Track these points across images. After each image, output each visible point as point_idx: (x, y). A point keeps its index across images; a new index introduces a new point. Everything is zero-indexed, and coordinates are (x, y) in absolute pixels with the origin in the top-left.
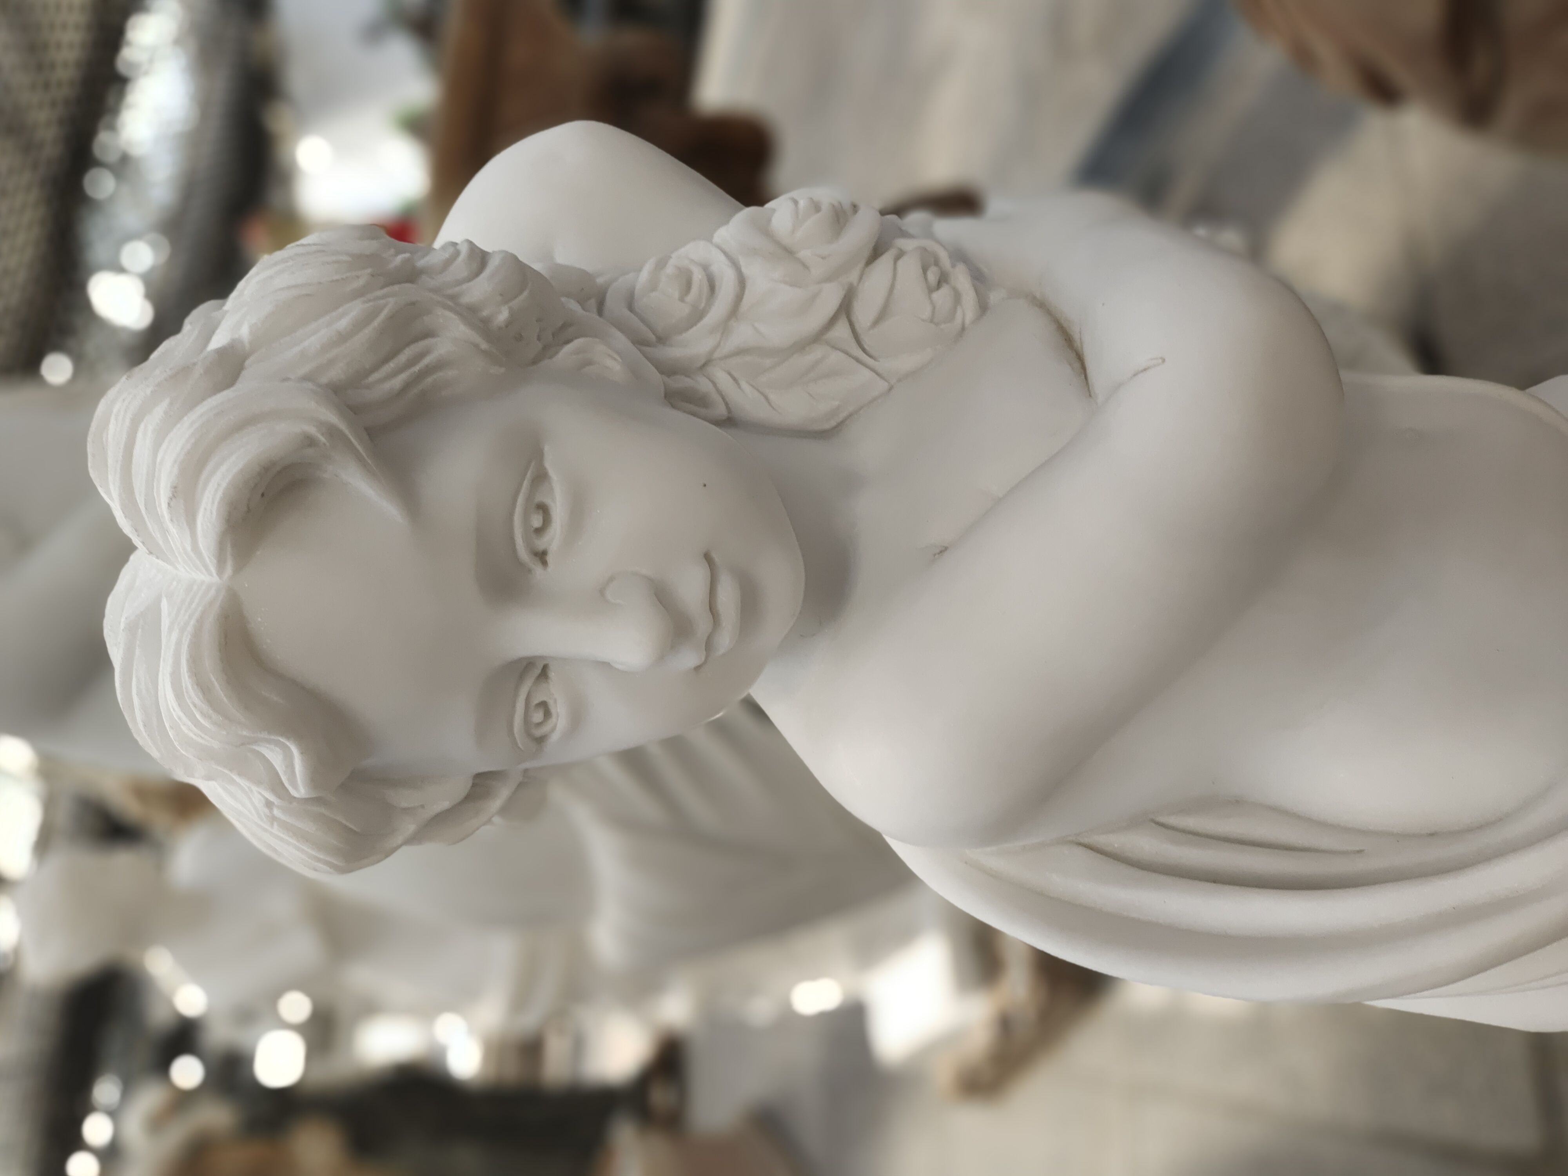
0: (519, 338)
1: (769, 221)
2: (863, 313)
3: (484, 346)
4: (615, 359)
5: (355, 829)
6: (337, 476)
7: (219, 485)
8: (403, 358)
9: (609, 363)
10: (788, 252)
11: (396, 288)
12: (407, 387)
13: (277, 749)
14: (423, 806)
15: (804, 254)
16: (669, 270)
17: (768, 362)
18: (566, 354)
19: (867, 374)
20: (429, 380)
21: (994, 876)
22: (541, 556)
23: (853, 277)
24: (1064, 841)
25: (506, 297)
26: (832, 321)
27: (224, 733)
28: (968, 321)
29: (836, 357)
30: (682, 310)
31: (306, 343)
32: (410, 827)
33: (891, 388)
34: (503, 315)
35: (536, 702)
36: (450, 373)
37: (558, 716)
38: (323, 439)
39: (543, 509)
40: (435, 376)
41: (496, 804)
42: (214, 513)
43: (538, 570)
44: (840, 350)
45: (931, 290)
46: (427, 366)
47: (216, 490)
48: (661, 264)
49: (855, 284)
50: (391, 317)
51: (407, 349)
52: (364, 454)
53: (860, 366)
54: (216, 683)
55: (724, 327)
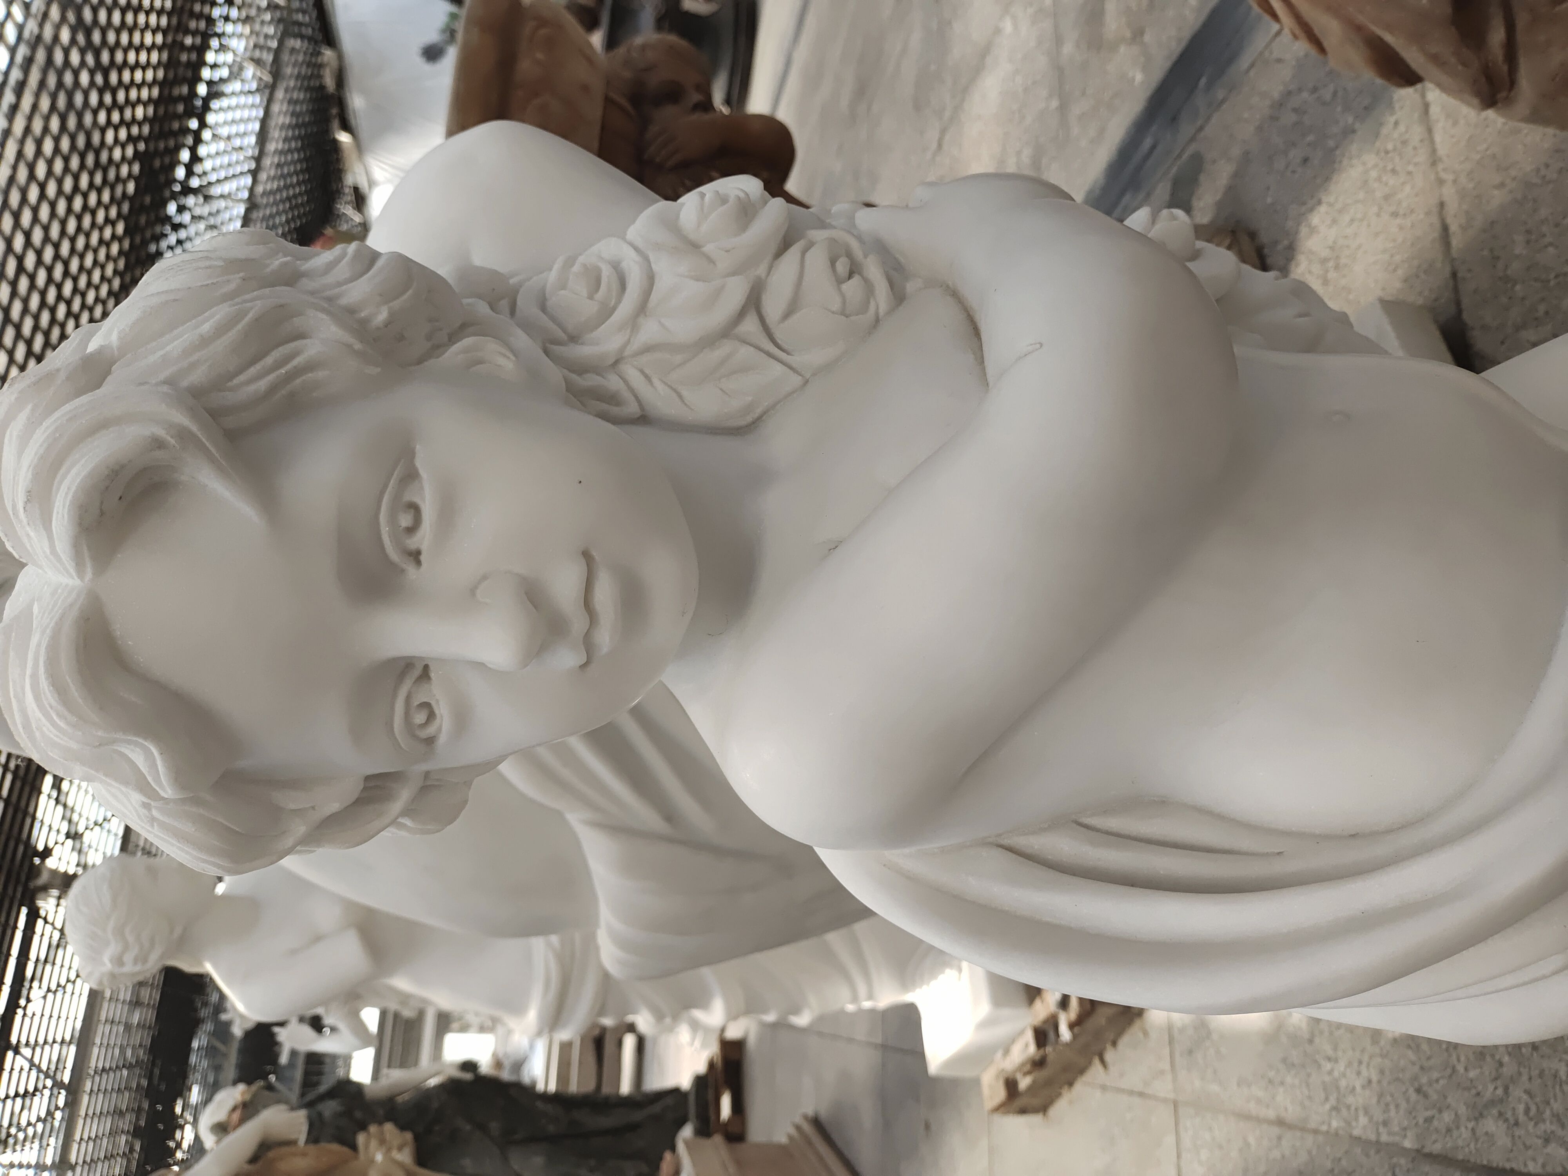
0: (401, 338)
1: (678, 217)
2: (773, 306)
3: (358, 346)
4: (508, 358)
5: (240, 831)
6: (193, 478)
7: (69, 489)
8: (269, 360)
9: (501, 361)
10: (694, 246)
11: (267, 291)
12: (273, 389)
13: (138, 749)
14: (313, 808)
15: (709, 248)
16: (576, 268)
17: (678, 358)
18: (455, 353)
19: (779, 367)
20: (298, 381)
21: (910, 878)
22: (415, 556)
23: (761, 271)
24: (985, 843)
25: (386, 296)
26: (741, 315)
27: (80, 733)
28: (882, 312)
29: (745, 351)
30: (589, 308)
31: (168, 348)
32: (300, 829)
33: (806, 382)
34: (382, 316)
35: (416, 703)
36: (321, 374)
37: (442, 717)
38: (173, 441)
39: (415, 509)
40: (304, 377)
41: (397, 806)
42: (66, 516)
43: (411, 571)
44: (751, 345)
45: (840, 281)
46: (295, 367)
47: (67, 494)
48: (570, 262)
49: (763, 276)
50: (257, 320)
51: (275, 351)
52: (217, 455)
53: (772, 361)
54: (71, 685)
55: (633, 323)
